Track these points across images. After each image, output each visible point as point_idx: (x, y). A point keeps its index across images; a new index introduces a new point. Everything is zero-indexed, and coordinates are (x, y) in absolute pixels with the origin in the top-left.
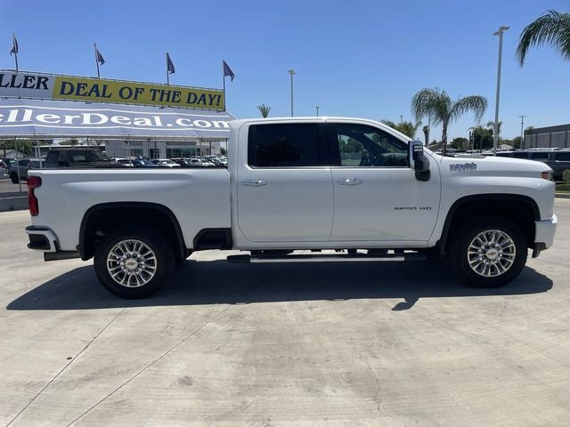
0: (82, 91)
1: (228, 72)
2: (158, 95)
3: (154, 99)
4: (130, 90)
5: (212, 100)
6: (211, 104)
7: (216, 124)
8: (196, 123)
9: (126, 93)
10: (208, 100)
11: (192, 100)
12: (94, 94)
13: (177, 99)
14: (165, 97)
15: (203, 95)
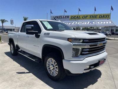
0: (75, 18)
1: (112, 9)
2: (91, 17)
3: (90, 18)
4: (85, 16)
5: (106, 16)
6: (106, 17)
7: (107, 22)
8: (98, 23)
9: (84, 17)
10: (105, 16)
11: (100, 17)
12: (77, 18)
13: (96, 17)
14: (93, 17)
15: (104, 16)
